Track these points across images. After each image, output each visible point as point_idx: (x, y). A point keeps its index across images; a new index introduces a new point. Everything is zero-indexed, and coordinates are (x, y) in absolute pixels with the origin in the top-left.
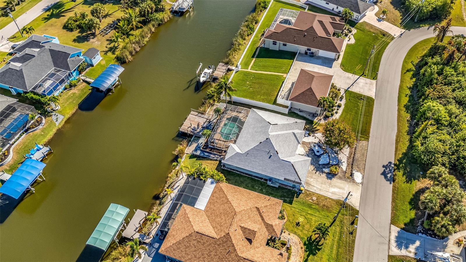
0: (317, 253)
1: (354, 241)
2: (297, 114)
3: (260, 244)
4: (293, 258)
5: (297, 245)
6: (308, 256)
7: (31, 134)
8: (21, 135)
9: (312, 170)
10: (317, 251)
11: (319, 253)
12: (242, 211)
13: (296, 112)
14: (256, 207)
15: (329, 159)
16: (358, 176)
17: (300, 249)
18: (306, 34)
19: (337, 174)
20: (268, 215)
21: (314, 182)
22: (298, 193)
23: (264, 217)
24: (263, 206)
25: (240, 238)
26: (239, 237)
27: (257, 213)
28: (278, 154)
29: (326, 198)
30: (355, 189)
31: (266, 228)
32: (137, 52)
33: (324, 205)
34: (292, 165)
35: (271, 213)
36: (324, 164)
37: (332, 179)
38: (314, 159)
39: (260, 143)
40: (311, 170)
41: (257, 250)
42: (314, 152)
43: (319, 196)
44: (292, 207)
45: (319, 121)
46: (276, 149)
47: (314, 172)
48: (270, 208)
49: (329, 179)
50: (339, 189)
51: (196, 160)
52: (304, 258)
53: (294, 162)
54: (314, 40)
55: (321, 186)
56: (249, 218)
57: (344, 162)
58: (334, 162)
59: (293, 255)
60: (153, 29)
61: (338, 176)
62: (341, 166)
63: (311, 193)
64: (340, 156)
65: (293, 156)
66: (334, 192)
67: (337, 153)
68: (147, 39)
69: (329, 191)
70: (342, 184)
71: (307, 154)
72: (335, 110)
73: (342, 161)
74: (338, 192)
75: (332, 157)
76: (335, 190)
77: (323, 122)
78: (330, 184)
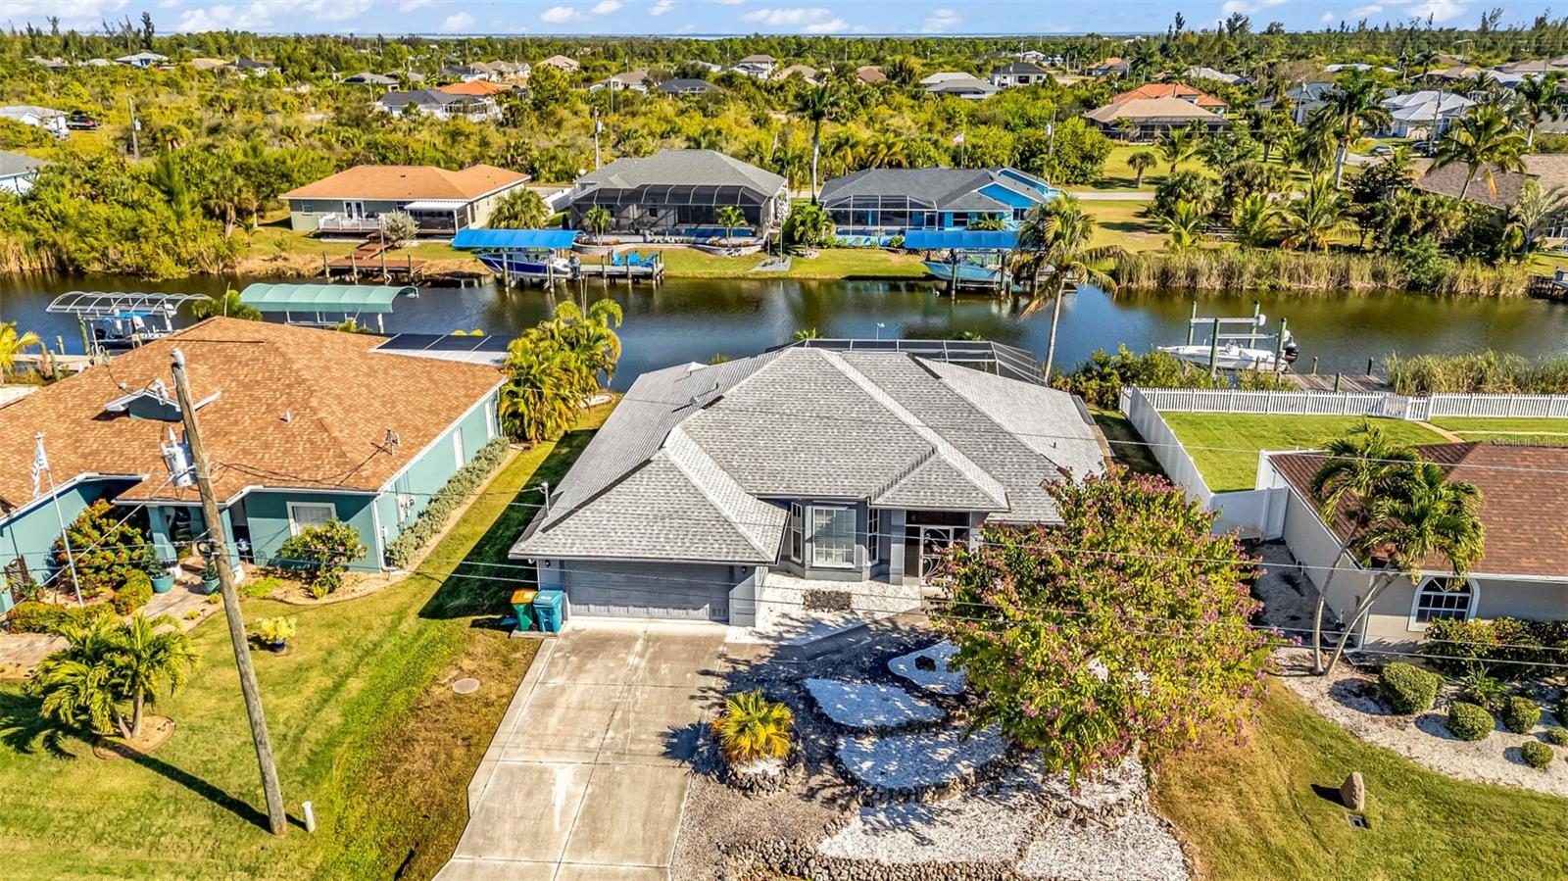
7: (698, 251)
8: (681, 242)
9: (721, 656)
10: (7, 732)
15: (882, 732)
19: (732, 782)
20: (268, 446)
22: (507, 622)
24: (322, 415)
25: (131, 376)
26: (138, 372)
28: (706, 407)
29: (475, 746)
32: (1191, 289)
33: (407, 742)
36: (810, 701)
37: (671, 762)
38: (836, 657)
40: (723, 651)
42: (907, 650)
43: (490, 713)
44: (401, 615)
45: (1296, 668)
46: (734, 389)
48: (312, 443)
49: (668, 746)
50: (576, 809)
53: (674, 471)
55: (582, 707)
58: (867, 765)
60: (1361, 282)
61: (714, 791)
62: (856, 823)
63: (512, 669)
64: (976, 806)
65: (739, 481)
66: (537, 781)
67: (992, 780)
68: (1284, 282)
69: (547, 750)
70: (639, 825)
71: (865, 627)
72: (1550, 739)
73: (929, 822)
74: (549, 805)
75: (921, 749)
76: (566, 782)
77: (1311, 694)
78: (620, 755)
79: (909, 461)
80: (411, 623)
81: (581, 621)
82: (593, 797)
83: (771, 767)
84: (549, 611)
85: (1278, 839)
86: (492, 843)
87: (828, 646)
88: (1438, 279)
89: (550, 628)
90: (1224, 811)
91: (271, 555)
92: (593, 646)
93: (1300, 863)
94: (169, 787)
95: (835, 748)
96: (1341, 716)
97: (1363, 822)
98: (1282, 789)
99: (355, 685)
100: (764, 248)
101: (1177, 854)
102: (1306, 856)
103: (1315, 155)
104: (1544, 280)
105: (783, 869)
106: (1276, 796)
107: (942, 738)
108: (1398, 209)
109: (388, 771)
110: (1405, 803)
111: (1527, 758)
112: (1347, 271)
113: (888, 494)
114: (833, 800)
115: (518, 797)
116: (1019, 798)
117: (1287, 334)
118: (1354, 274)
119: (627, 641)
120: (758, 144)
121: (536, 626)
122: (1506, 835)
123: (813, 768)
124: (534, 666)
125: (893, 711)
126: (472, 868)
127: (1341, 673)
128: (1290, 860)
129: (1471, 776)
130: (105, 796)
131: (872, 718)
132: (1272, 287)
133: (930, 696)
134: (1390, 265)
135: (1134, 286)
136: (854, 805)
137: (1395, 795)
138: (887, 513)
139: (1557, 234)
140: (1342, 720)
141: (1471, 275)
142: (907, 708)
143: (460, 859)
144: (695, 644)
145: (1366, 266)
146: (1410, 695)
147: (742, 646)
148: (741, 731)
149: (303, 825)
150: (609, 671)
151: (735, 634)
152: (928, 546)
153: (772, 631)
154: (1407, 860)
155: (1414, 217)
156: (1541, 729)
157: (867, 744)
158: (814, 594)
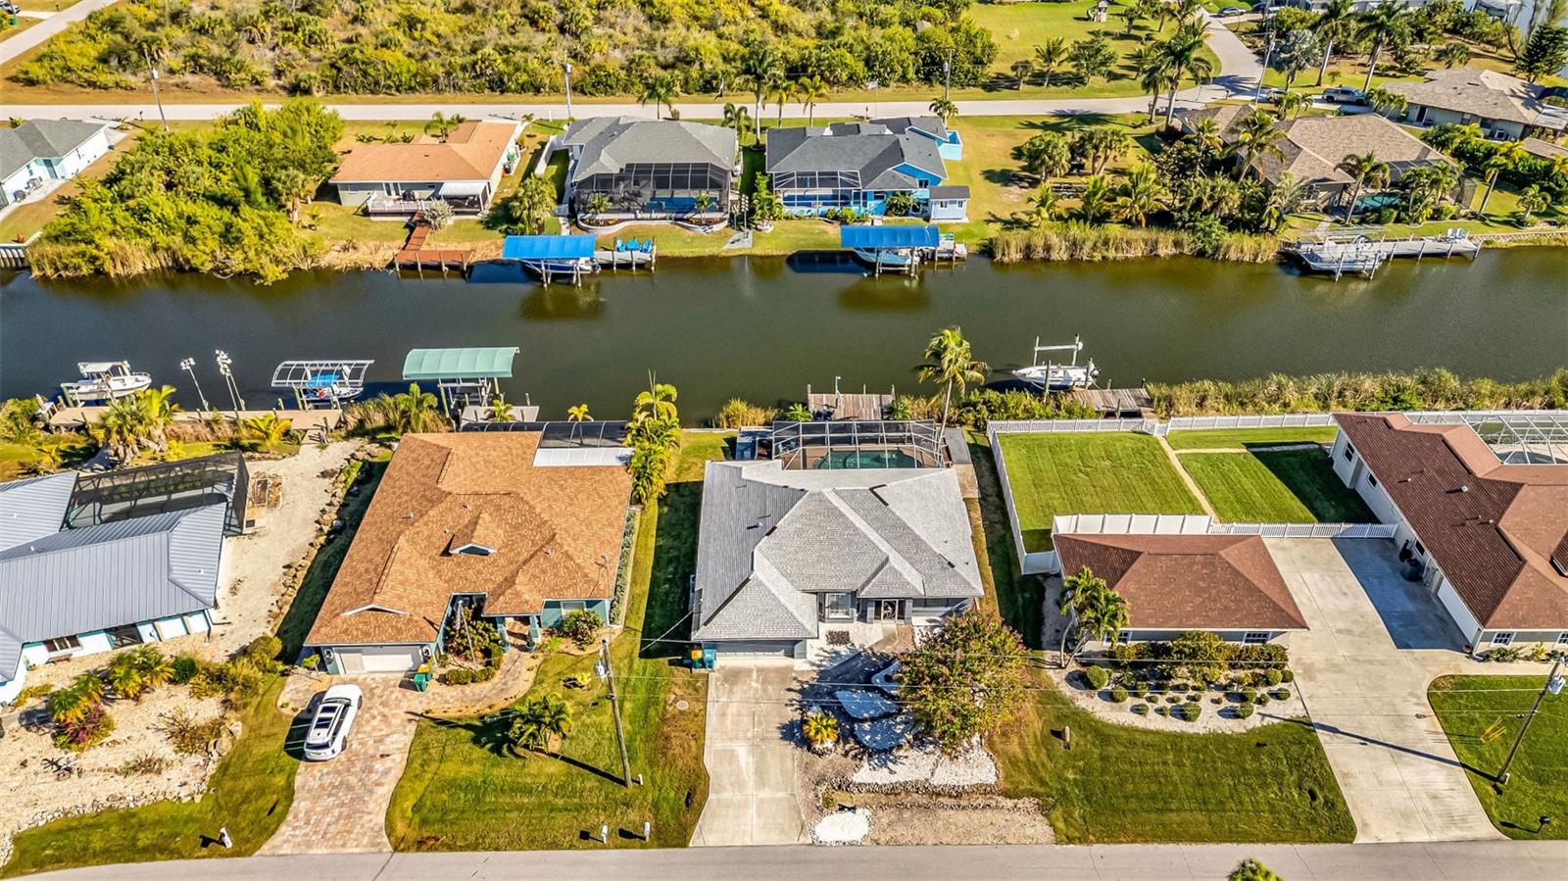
0: (483, 747)
1: (555, 845)
2: (1043, 599)
3: (451, 579)
4: (455, 693)
5: (497, 695)
6: (468, 727)
7: (678, 227)
8: (665, 219)
9: (795, 679)
10: (489, 746)
11: (480, 753)
12: (528, 503)
13: (1047, 595)
14: (554, 535)
15: (872, 719)
16: (843, 828)
17: (488, 702)
18: (1465, 489)
19: (814, 752)
20: (544, 572)
21: (751, 693)
22: (686, 661)
23: (533, 562)
24: (566, 548)
25: (447, 523)
26: (450, 519)
27: (540, 543)
28: (768, 534)
29: (699, 736)
30: (781, 820)
31: (506, 579)
32: (1046, 260)
33: (667, 738)
34: (747, 580)
35: (556, 575)
36: (840, 705)
37: (785, 742)
38: (847, 676)
39: (786, 487)
40: (794, 675)
41: (431, 574)
42: (880, 669)
43: (699, 717)
44: (631, 658)
45: (1053, 664)
46: (780, 522)
47: (796, 686)
48: (567, 568)
49: (782, 733)
50: (752, 769)
51: (723, 448)
52: (459, 719)
53: (760, 584)
54: (1464, 525)
55: (739, 714)
56: (517, 527)
57: (892, 772)
58: (868, 738)
59: (463, 692)
60: (1165, 250)
61: (808, 756)
62: (865, 764)
63: (699, 691)
64: (913, 753)
65: (792, 582)
66: (732, 756)
67: (919, 741)
68: (1111, 254)
69: (731, 739)
70: (779, 776)
71: (859, 654)
72: (1150, 700)
73: (894, 763)
74: (740, 768)
75: (889, 726)
76: (744, 756)
77: (1056, 678)
78: (763, 740)
79: (876, 565)
80: (638, 663)
81: (724, 661)
82: (757, 762)
83: (829, 744)
84: (711, 662)
85: (1033, 758)
86: (723, 788)
87: (843, 669)
88: (1217, 249)
89: (710, 667)
90: (1014, 747)
91: (551, 623)
92: (733, 676)
93: (1040, 767)
94: (575, 769)
95: (852, 730)
96: (1067, 690)
97: (1067, 747)
98: (1038, 734)
99: (628, 705)
100: (731, 224)
101: (994, 769)
102: (1043, 765)
103: (1155, 87)
104: (1290, 245)
105: (840, 787)
106: (1035, 736)
107: (898, 720)
108: (1195, 192)
109: (664, 754)
110: (1086, 736)
111: (1138, 710)
112: (1157, 242)
113: (867, 589)
114: (855, 756)
115: (726, 764)
116: (931, 748)
117: (1092, 366)
118: (1160, 245)
119: (748, 672)
120: (697, 50)
121: (704, 666)
122: (1122, 749)
123: (846, 742)
124: (710, 691)
125: (877, 708)
126: (719, 800)
127: (1073, 667)
128: (1036, 767)
129: (1115, 721)
130: (551, 776)
131: (867, 712)
132: (1103, 257)
133: (892, 697)
134: (1185, 236)
135: (1006, 259)
136: (865, 757)
137: (1082, 733)
138: (867, 601)
139: (1309, 198)
140: (1068, 694)
141: (1241, 246)
142: (884, 705)
143: (711, 796)
144: (783, 673)
145: (1171, 236)
146: (1096, 684)
147: (803, 672)
148: (817, 733)
149: (639, 782)
150: (745, 692)
151: (799, 665)
152: (886, 608)
153: (816, 660)
154: (1081, 763)
155: (1205, 199)
156: (1148, 695)
157: (866, 726)
158: (831, 633)
